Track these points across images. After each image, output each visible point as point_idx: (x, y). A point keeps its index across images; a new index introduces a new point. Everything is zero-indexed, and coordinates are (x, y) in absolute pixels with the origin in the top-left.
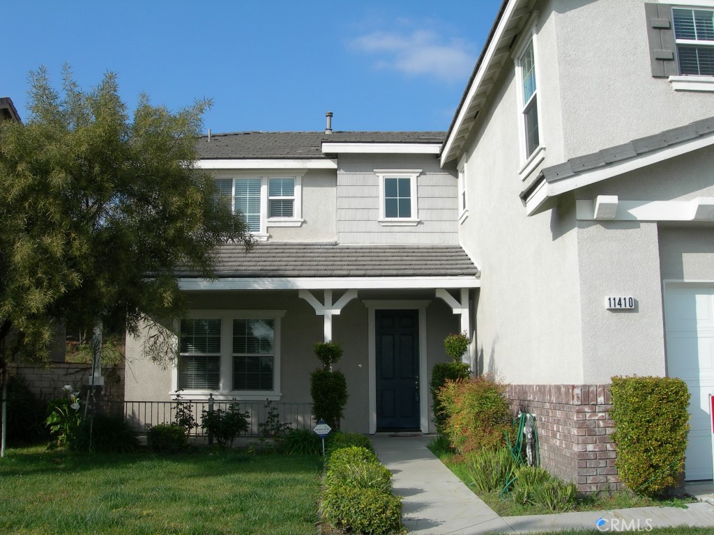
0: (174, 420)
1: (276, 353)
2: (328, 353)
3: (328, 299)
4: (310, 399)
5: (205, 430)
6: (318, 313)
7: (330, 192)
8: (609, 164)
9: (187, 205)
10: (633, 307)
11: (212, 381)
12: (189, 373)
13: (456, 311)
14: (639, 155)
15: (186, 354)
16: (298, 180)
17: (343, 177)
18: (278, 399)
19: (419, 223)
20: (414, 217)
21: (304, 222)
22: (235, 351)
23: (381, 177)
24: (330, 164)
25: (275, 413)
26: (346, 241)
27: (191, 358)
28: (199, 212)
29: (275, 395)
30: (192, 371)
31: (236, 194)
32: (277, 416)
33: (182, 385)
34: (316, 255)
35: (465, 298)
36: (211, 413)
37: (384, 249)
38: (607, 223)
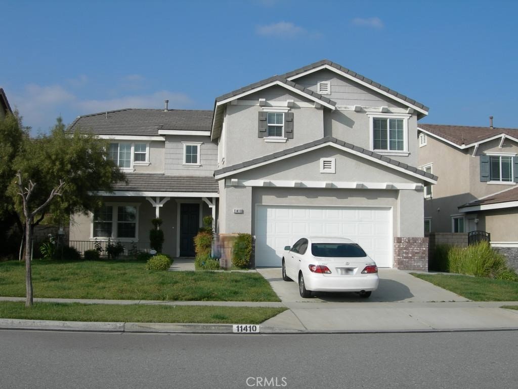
0: (94, 248)
1: (137, 221)
2: (157, 222)
3: (158, 200)
4: (149, 241)
5: (107, 252)
6: (154, 206)
7: (162, 150)
8: (235, 170)
9: (106, 172)
10: (242, 212)
11: (108, 233)
12: (98, 229)
13: (210, 206)
14: (245, 167)
15: (97, 221)
16: (148, 145)
17: (167, 144)
18: (137, 241)
19: (201, 166)
20: (198, 163)
21: (150, 164)
22: (119, 220)
23: (184, 145)
24: (162, 139)
25: (135, 246)
26: (168, 173)
27: (99, 223)
28: (110, 175)
29: (136, 240)
30: (99, 229)
31: (120, 150)
32: (136, 247)
33: (95, 235)
34: (154, 180)
35: (214, 202)
36: (109, 245)
37: (184, 178)
38: (235, 187)
